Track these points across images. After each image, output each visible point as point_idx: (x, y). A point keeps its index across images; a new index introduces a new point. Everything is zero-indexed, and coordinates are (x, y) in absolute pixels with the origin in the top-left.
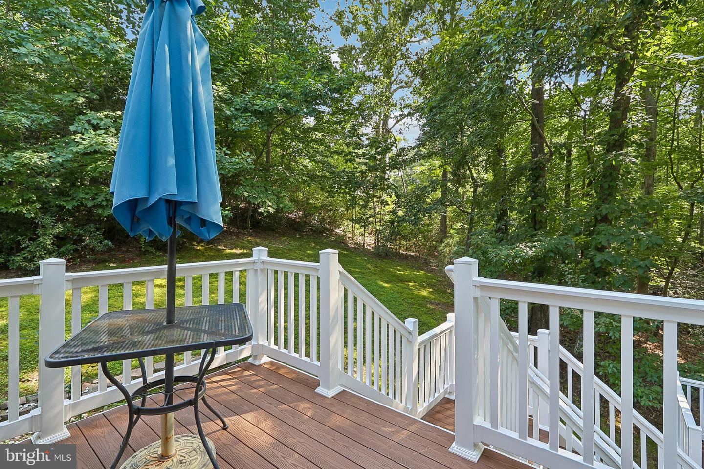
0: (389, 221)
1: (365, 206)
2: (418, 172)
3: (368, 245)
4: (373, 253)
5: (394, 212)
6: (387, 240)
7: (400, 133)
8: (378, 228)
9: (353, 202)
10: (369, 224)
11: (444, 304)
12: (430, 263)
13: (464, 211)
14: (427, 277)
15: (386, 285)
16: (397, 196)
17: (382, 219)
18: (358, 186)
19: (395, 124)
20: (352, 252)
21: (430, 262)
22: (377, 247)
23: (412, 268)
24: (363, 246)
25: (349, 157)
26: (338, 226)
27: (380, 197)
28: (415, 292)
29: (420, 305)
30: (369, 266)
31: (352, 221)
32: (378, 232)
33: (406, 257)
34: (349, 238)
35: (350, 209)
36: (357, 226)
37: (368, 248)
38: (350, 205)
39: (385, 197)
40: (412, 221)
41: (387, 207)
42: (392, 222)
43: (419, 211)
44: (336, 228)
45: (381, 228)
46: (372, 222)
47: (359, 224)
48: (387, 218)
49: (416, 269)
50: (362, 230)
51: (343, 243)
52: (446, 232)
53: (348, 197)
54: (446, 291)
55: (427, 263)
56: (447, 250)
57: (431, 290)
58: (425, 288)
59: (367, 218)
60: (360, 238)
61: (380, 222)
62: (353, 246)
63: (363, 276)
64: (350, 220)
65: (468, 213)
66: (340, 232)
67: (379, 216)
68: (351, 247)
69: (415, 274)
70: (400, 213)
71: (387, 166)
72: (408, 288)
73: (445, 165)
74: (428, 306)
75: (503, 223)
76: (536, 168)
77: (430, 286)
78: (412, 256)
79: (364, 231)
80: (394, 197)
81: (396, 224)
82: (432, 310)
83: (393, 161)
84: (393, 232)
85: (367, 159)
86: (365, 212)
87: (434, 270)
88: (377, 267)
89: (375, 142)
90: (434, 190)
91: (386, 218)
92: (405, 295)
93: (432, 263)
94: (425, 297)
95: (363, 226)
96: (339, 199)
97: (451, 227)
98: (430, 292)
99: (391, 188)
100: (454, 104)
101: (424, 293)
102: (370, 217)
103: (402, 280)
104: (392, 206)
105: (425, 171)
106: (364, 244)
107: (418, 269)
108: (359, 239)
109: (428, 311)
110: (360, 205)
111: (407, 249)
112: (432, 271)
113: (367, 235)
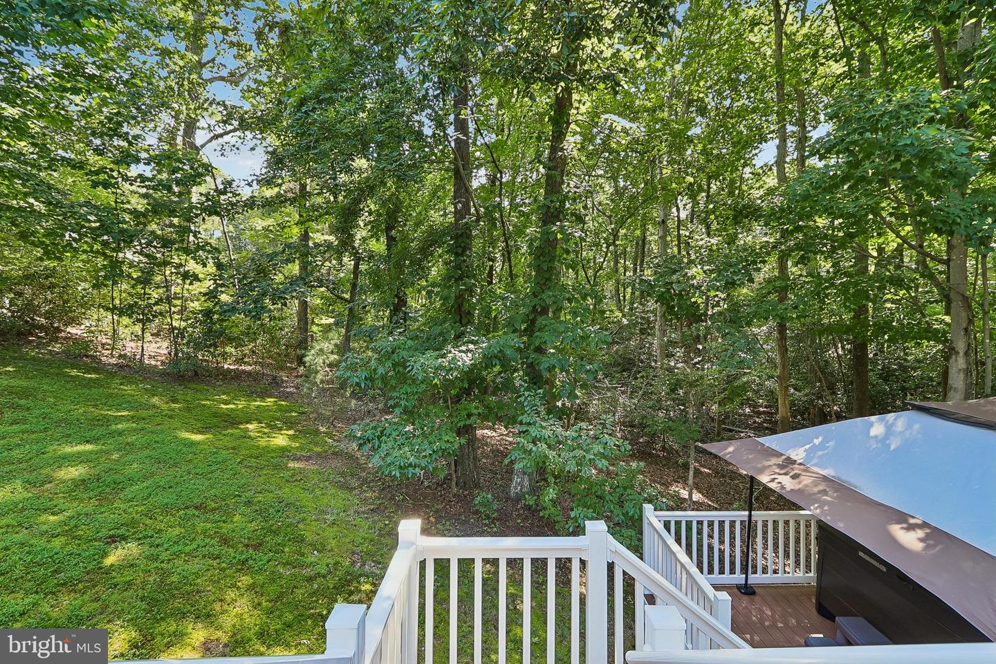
0: (201, 311)
1: (145, 281)
2: (259, 228)
3: (150, 357)
4: (164, 374)
5: (211, 295)
6: (198, 346)
7: (222, 155)
8: (175, 324)
9: (115, 271)
10: (154, 316)
11: (319, 455)
12: (283, 383)
13: (339, 297)
14: (280, 408)
15: (198, 437)
16: (219, 266)
17: (183, 309)
18: (127, 239)
19: (210, 141)
20: (112, 375)
21: (283, 381)
22: (174, 360)
23: (251, 395)
24: (141, 360)
25: (102, 177)
26: (74, 321)
27: (181, 265)
28: (263, 442)
29: (276, 467)
30: (155, 400)
31: (112, 310)
32: (176, 335)
33: (237, 376)
34: (103, 345)
35: (106, 286)
36: (125, 320)
37: (153, 363)
38: (106, 278)
39: (192, 266)
40: (250, 312)
41: (196, 284)
42: (208, 313)
43: (264, 294)
44: (66, 325)
45: (183, 324)
46: (161, 314)
47: (130, 317)
48: (195, 305)
49: (259, 396)
50: (138, 328)
51: (87, 356)
52: (306, 330)
53: (100, 261)
54: (318, 430)
55: (277, 383)
56: (320, 360)
57: (291, 432)
58: (281, 429)
59: (149, 306)
60: (133, 344)
61: (181, 312)
62: (113, 361)
63: (141, 425)
64: (107, 309)
65: (346, 300)
66: (79, 332)
67: (178, 302)
68: (109, 365)
69: (259, 407)
70: (224, 298)
71: (197, 208)
72: (246, 436)
73: (308, 221)
74: (291, 465)
75: (401, 315)
76: (461, 235)
77: (290, 424)
78: (249, 374)
79: (143, 330)
80: (211, 268)
81: (216, 316)
82: (301, 471)
83: (208, 200)
84: (210, 330)
85: (148, 187)
86: (145, 294)
87: (292, 393)
88: (174, 401)
89: (169, 158)
90: (289, 261)
91: (192, 304)
92: (243, 452)
93: (287, 382)
94: (283, 450)
95: (139, 320)
96: (75, 264)
97: (313, 323)
98: (291, 438)
99: (204, 250)
100: (349, 99)
101: (280, 440)
102: (156, 304)
103: (232, 420)
104: (208, 284)
105: (271, 228)
106: (142, 355)
107: (263, 395)
108: (131, 347)
109: (293, 476)
110: (132, 278)
111: (240, 361)
112: (286, 396)
113: (150, 338)
